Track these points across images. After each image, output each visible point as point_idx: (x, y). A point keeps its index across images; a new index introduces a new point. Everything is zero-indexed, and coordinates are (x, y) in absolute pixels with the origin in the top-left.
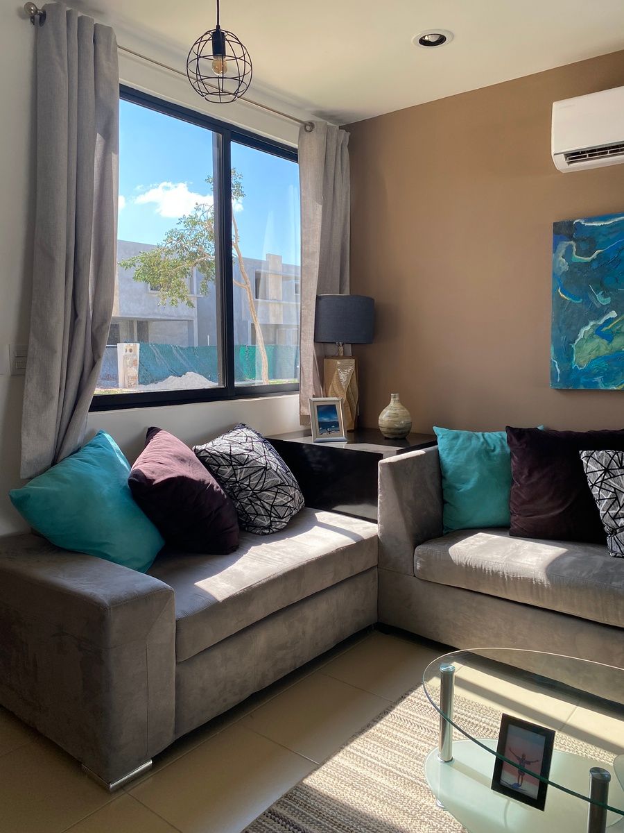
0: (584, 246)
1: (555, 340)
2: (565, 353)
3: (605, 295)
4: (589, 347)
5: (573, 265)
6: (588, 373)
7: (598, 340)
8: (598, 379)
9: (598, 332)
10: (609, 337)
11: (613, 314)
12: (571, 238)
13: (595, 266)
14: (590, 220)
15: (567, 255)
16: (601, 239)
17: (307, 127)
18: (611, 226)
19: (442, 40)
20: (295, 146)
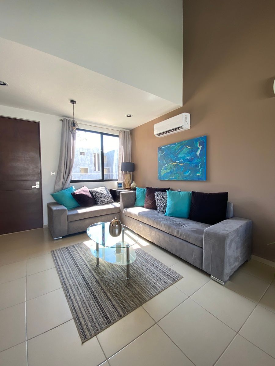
0: (162, 152)
1: (159, 170)
2: (160, 173)
3: (165, 161)
4: (163, 172)
6: (164, 177)
7: (165, 170)
9: (164, 168)
11: (166, 165)
12: (160, 150)
13: (164, 155)
14: (163, 147)
15: (160, 154)
16: (164, 150)
17: (120, 131)
18: (166, 148)
19: (130, 116)
20: (118, 135)
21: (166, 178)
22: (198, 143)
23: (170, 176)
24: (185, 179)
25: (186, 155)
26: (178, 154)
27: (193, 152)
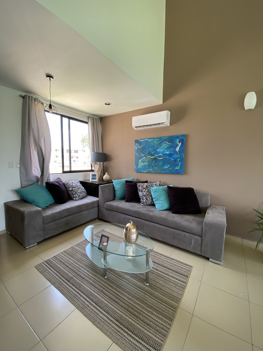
0: (140, 145)
1: (135, 163)
2: (137, 165)
3: (143, 154)
4: (141, 164)
5: (138, 148)
6: (141, 169)
7: (142, 163)
8: (142, 170)
9: (142, 161)
10: (144, 162)
11: (144, 158)
12: (137, 143)
13: (141, 148)
14: (140, 140)
15: (137, 146)
16: (142, 143)
18: (144, 141)
19: (109, 104)
21: (143, 170)
22: (178, 140)
23: (148, 169)
24: (164, 172)
25: (165, 150)
26: (157, 148)
27: (173, 148)
